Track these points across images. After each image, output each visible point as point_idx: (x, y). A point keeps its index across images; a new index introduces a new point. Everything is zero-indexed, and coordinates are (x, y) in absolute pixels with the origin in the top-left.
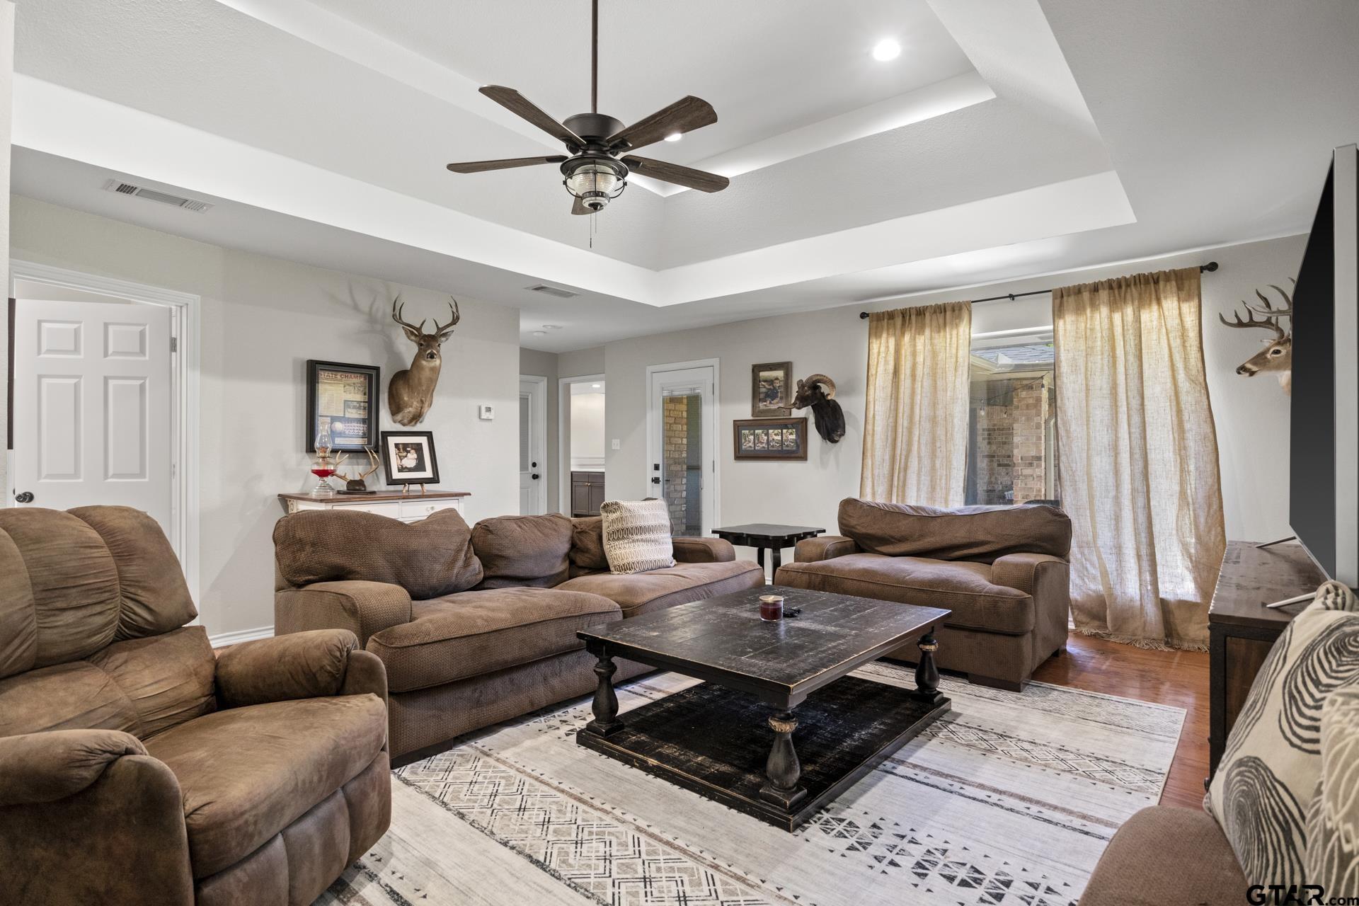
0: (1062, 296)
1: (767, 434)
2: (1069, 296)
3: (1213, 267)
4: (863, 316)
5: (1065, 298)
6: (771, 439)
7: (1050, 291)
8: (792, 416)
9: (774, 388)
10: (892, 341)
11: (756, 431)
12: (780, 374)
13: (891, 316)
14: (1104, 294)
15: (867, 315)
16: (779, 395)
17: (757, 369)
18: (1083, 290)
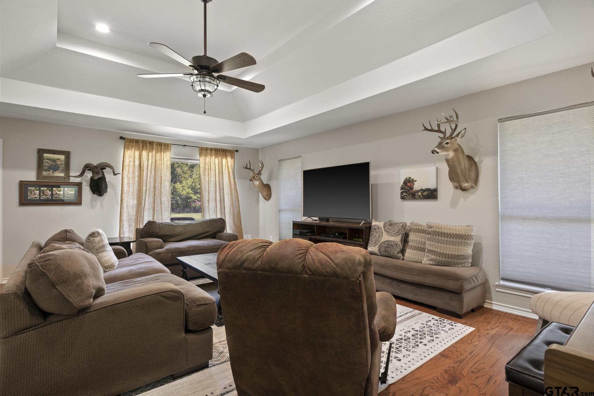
0: (202, 150)
1: (52, 191)
2: (204, 150)
3: (237, 151)
4: (121, 138)
5: (203, 151)
6: (54, 193)
7: (198, 147)
8: (70, 182)
9: (57, 164)
10: (137, 153)
11: (42, 188)
12: (62, 157)
13: (137, 141)
14: (213, 152)
15: (124, 139)
16: (61, 169)
17: (41, 152)
18: (208, 149)
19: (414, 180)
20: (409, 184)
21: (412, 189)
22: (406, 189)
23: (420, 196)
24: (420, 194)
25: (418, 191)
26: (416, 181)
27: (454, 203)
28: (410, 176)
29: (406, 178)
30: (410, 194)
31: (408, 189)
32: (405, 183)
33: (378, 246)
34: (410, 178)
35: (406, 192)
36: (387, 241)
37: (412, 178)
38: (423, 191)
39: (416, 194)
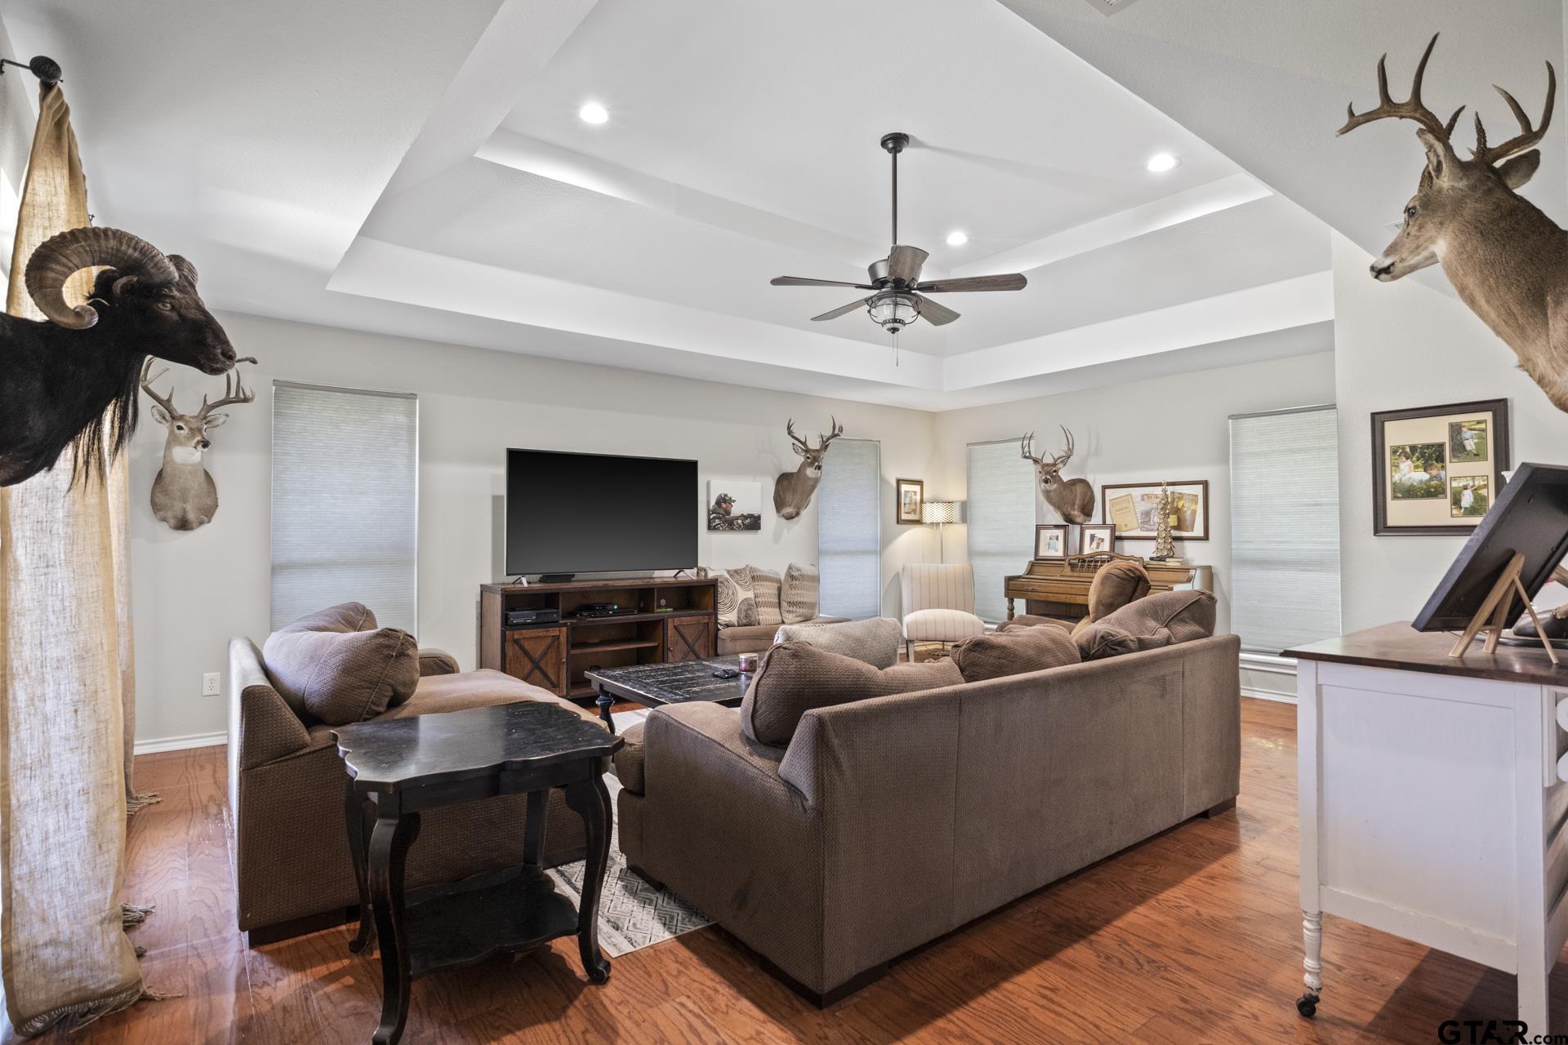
19: (733, 499)
20: (724, 505)
21: (728, 513)
22: (719, 514)
23: (740, 526)
24: (740, 521)
25: (737, 518)
26: (734, 501)
27: (777, 538)
28: (726, 493)
29: (720, 495)
30: (726, 521)
31: (723, 513)
32: (718, 503)
33: (736, 610)
34: (726, 495)
35: (719, 518)
36: (746, 599)
37: (729, 495)
38: (744, 517)
39: (735, 523)
